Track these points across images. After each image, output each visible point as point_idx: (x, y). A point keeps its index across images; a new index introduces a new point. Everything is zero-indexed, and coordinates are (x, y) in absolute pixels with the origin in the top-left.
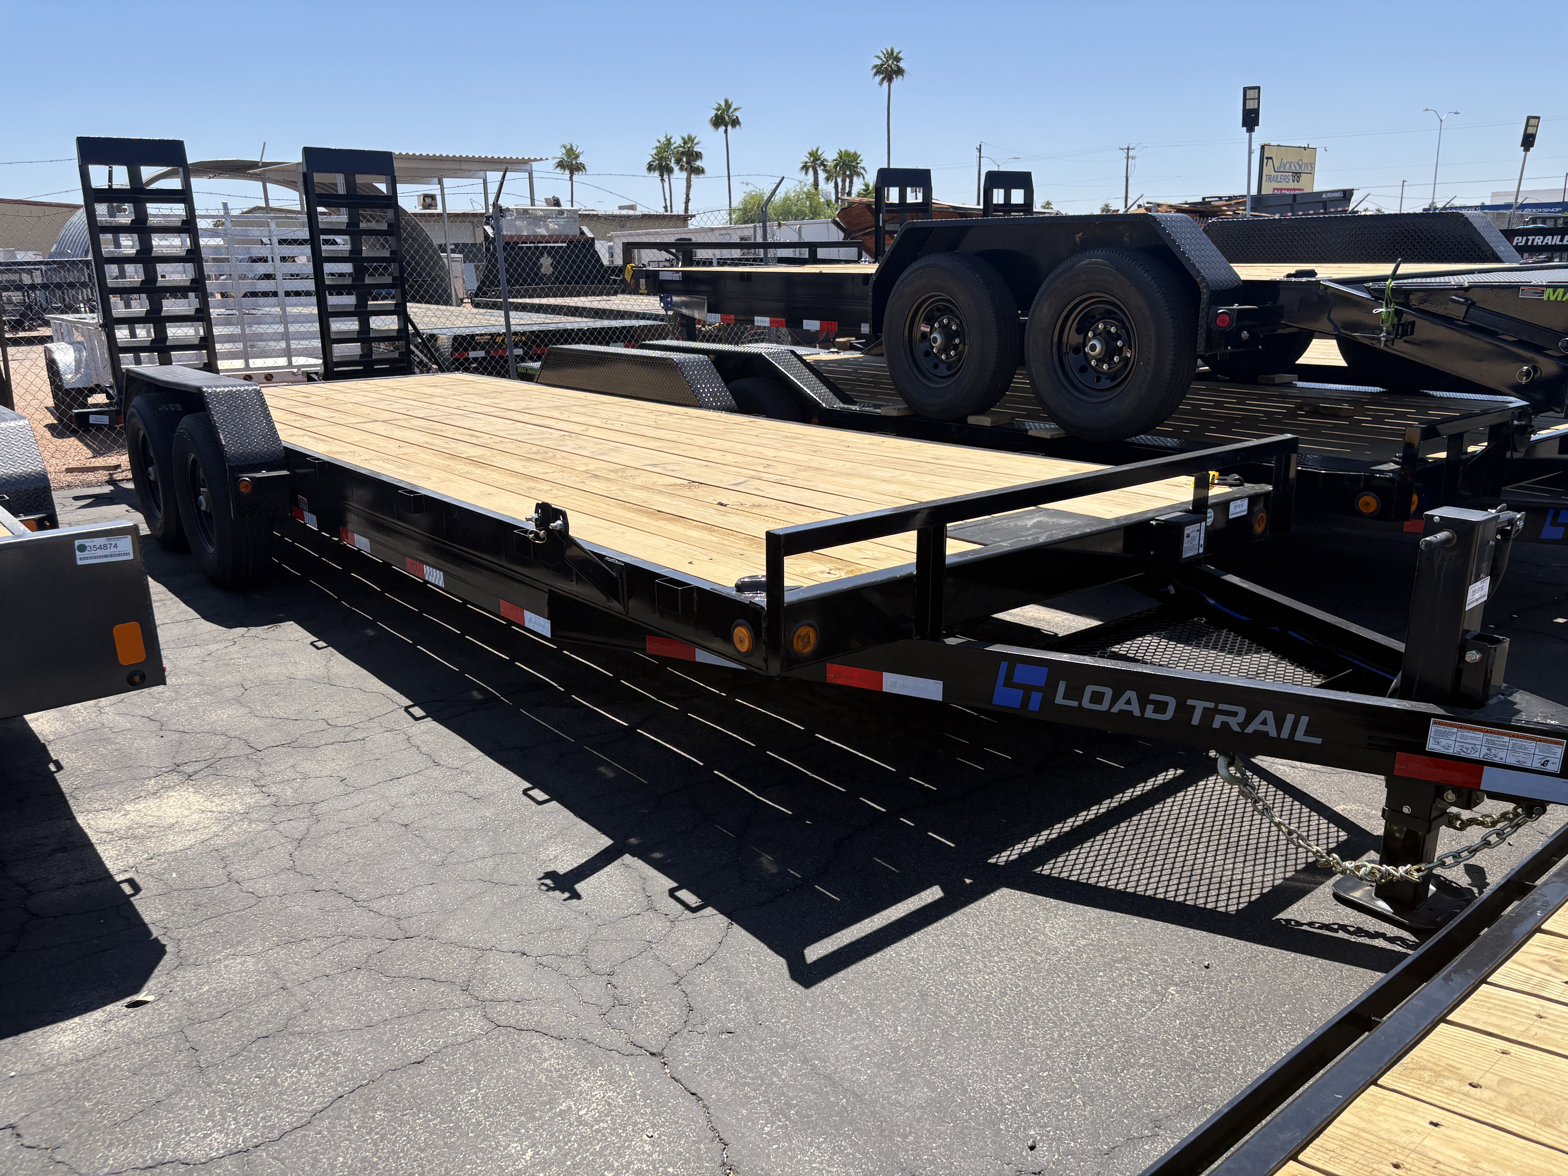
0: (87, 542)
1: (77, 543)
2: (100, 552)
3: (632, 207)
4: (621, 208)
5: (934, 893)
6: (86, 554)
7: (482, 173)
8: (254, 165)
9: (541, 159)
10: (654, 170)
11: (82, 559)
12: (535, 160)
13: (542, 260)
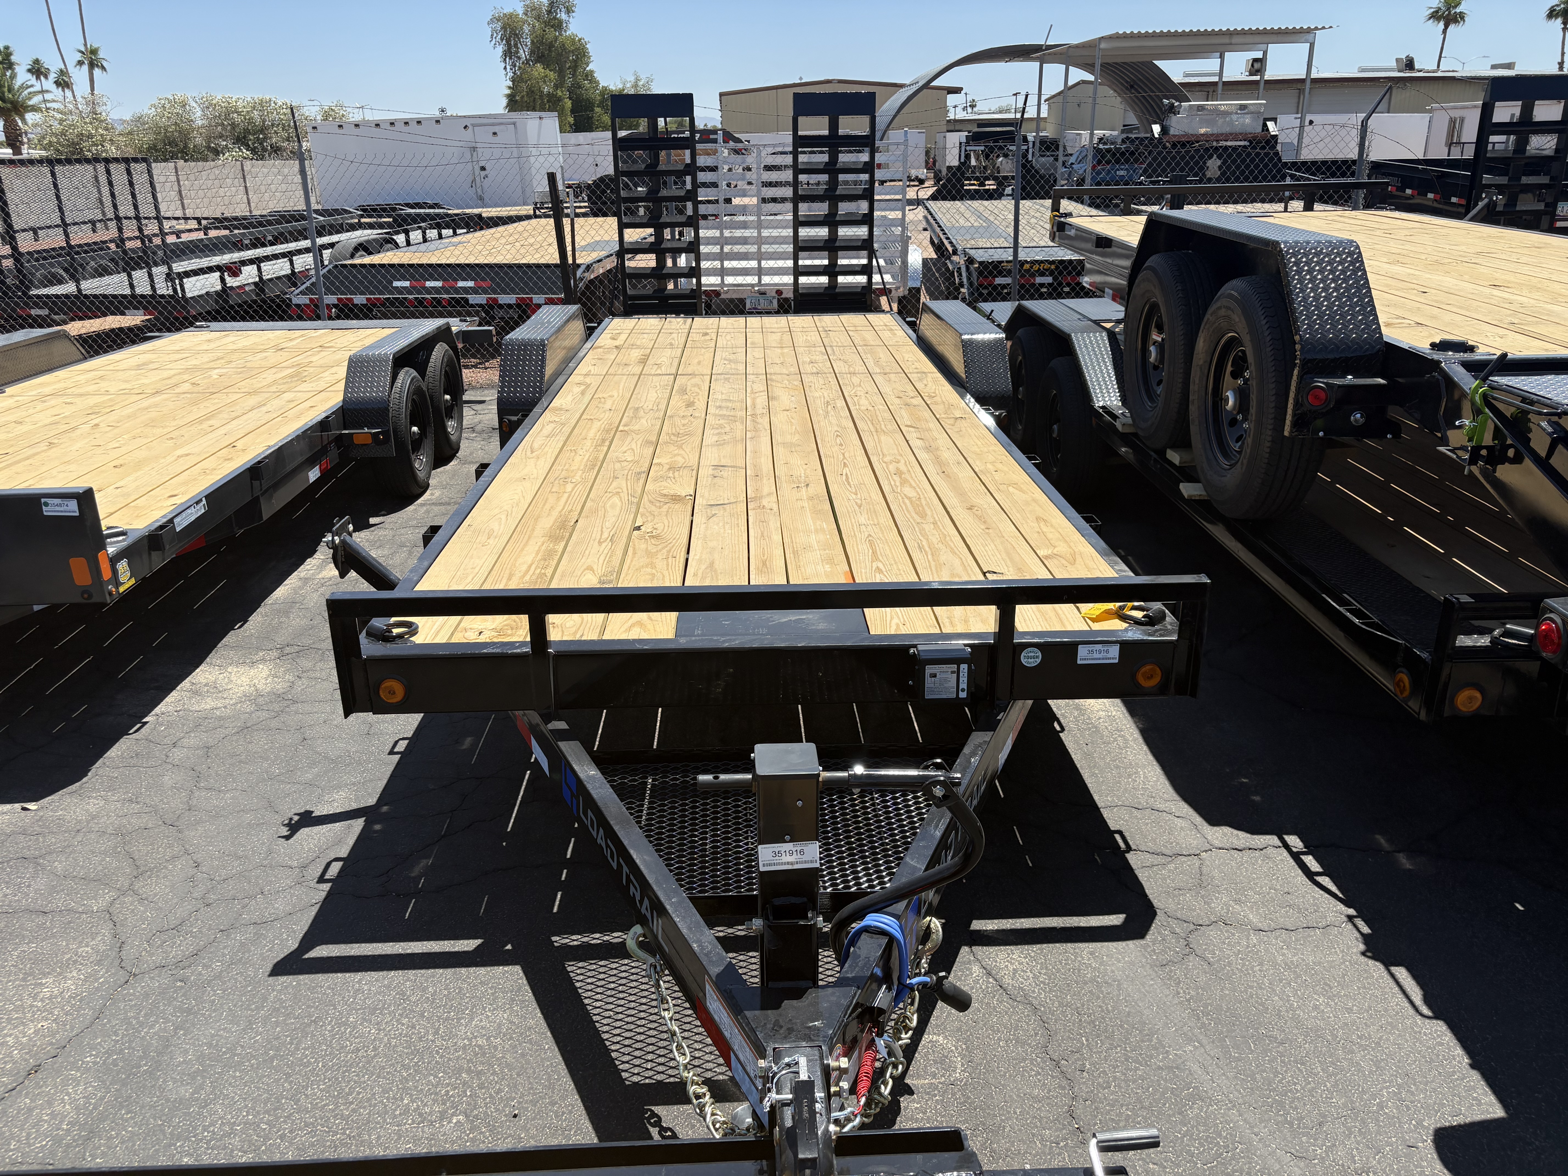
0: (49, 501)
1: (43, 500)
2: (57, 508)
3: (1510, 66)
4: (1494, 67)
5: (469, 945)
6: (48, 508)
7: (1264, 46)
8: (1037, 48)
9: (1324, 28)
10: (1557, 16)
11: (47, 511)
12: (1316, 29)
13: (1210, 163)
